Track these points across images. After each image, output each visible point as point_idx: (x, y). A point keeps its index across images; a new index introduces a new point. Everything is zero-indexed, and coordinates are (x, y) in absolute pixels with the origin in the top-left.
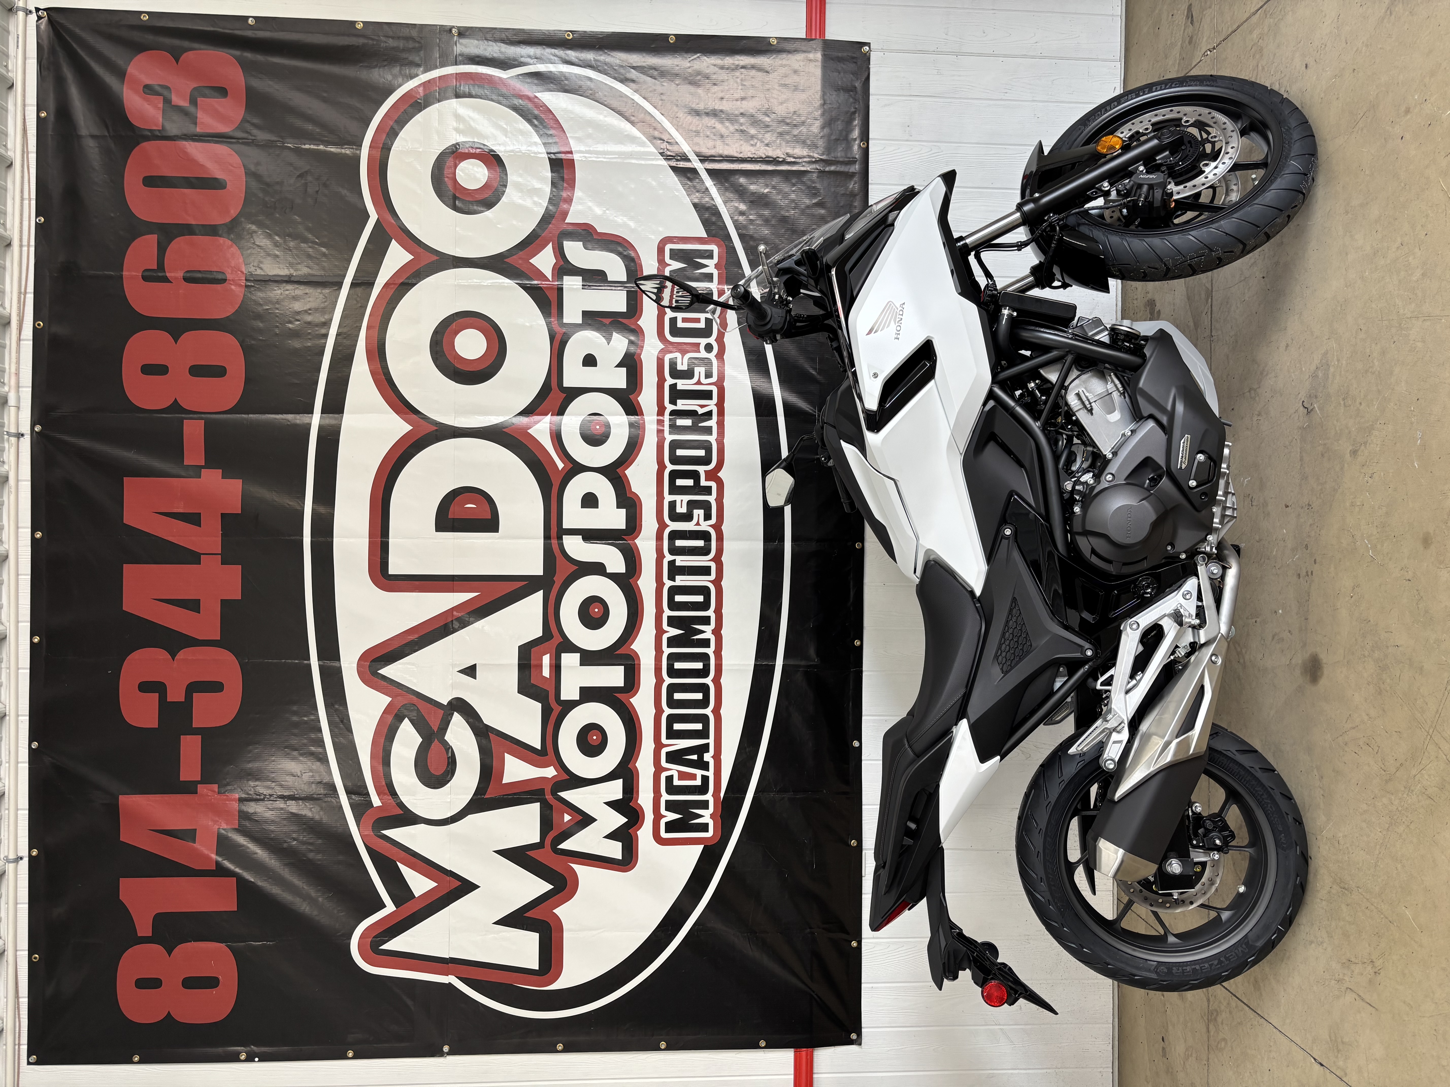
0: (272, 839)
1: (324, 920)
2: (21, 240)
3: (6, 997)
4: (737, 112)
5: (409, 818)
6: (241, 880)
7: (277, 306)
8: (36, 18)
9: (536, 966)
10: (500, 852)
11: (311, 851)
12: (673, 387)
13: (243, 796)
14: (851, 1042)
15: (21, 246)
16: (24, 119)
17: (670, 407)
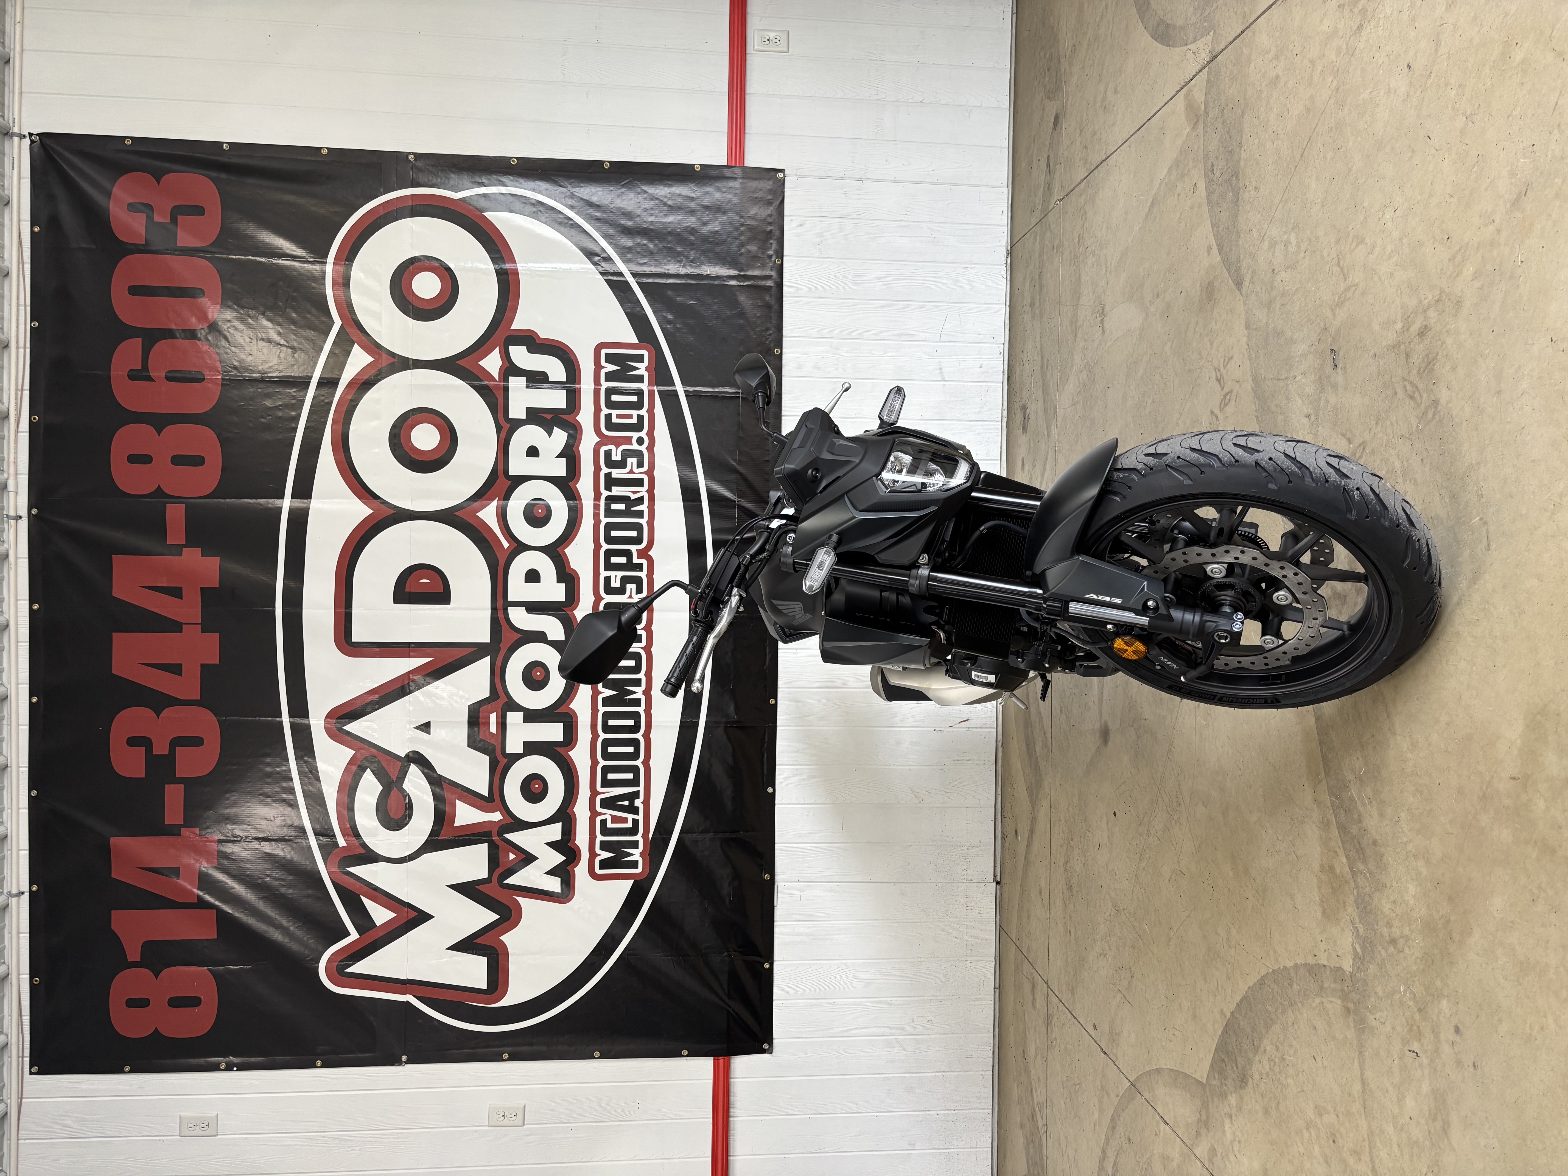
0: (247, 876)
1: (295, 947)
2: (17, 343)
3: (11, 1016)
4: (665, 231)
5: (370, 857)
6: (220, 912)
7: (251, 403)
8: (29, 142)
9: (484, 986)
10: (452, 887)
11: (283, 886)
12: (608, 475)
13: (222, 838)
14: (764, 1051)
15: (18, 348)
16: (20, 233)
17: (605, 493)
